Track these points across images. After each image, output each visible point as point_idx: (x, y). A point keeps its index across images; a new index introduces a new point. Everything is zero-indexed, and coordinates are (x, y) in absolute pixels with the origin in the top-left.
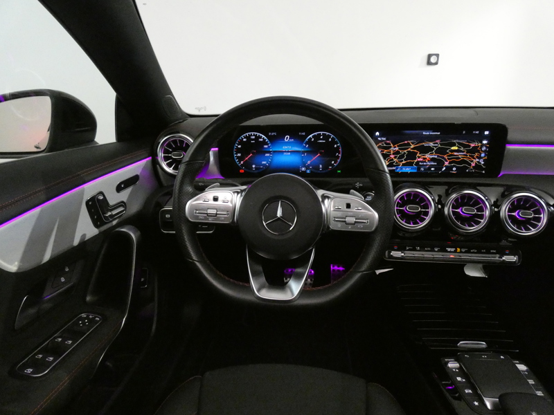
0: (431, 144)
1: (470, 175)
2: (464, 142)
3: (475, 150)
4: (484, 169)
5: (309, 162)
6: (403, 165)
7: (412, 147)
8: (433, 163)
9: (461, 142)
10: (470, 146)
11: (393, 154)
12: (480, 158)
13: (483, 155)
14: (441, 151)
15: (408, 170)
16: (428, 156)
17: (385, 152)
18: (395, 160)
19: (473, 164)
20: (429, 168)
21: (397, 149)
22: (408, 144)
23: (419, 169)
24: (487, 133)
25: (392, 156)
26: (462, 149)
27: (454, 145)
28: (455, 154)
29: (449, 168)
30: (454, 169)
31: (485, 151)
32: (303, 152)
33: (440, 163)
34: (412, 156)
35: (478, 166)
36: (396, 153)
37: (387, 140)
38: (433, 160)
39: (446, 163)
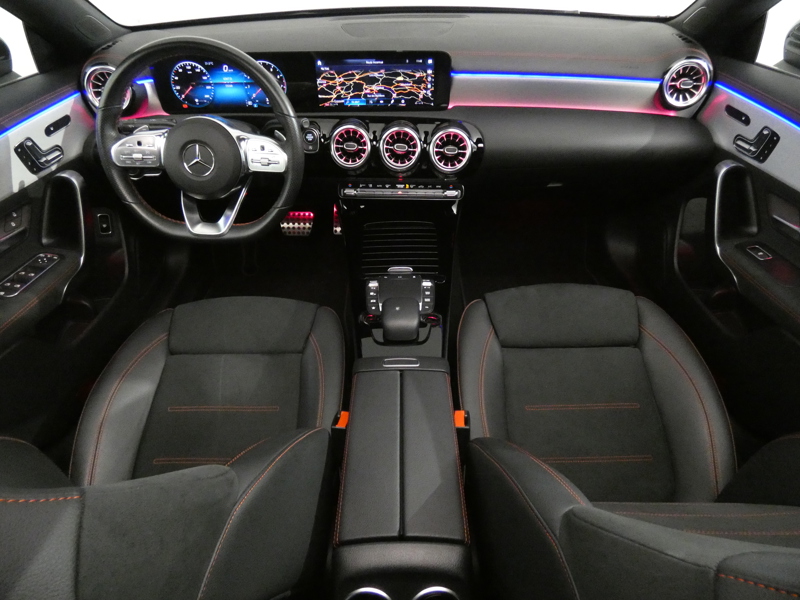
0: (376, 74)
1: (420, 108)
2: (409, 72)
3: (420, 81)
4: (431, 101)
5: (254, 95)
6: (352, 97)
7: (357, 77)
8: (381, 96)
9: (406, 71)
10: (415, 76)
11: (340, 85)
12: (426, 89)
13: (429, 86)
14: (387, 82)
15: (357, 103)
16: (375, 87)
17: (331, 83)
18: (342, 92)
19: (421, 96)
20: (378, 101)
21: (342, 80)
22: (353, 75)
23: (368, 102)
24: (430, 61)
25: (339, 88)
26: (408, 79)
27: (399, 75)
28: (402, 85)
29: (398, 101)
30: (403, 101)
31: (431, 82)
32: (246, 84)
33: (388, 95)
34: (358, 87)
35: (425, 98)
36: (343, 84)
37: (331, 69)
38: (380, 91)
39: (394, 96)
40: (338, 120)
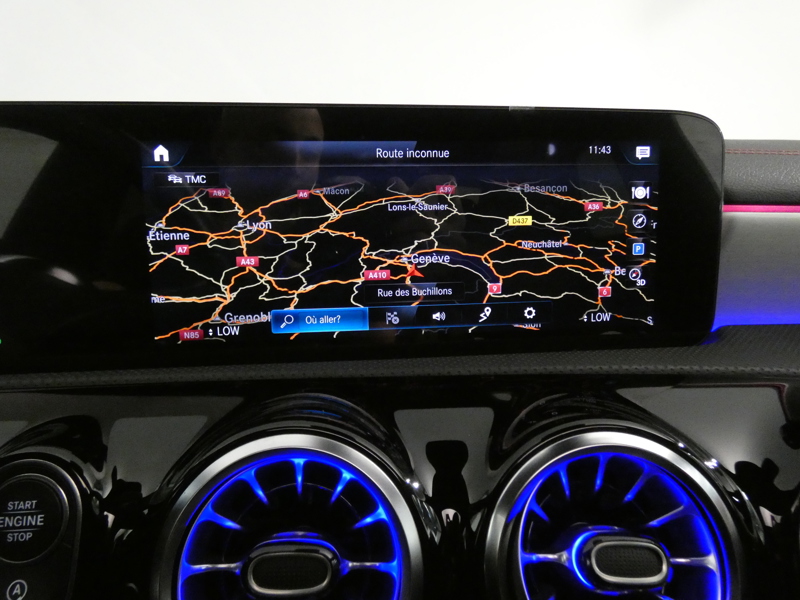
0: (419, 203)
1: (596, 339)
2: (557, 194)
3: (597, 234)
4: (647, 310)
6: (306, 301)
7: (335, 215)
8: (436, 291)
9: (543, 191)
10: (580, 211)
11: (252, 251)
12: (627, 260)
13: (638, 248)
14: (469, 234)
15: (328, 322)
16: (407, 258)
17: (211, 239)
18: (265, 278)
19: (605, 291)
20: (424, 314)
21: (264, 226)
22: (315, 206)
23: (376, 317)
24: (643, 152)
25: (248, 262)
26: (551, 224)
27: (516, 206)
28: (527, 245)
29: (506, 311)
30: (530, 312)
31: (645, 234)
33: (464, 286)
34: (336, 258)
35: (622, 298)
36: (264, 246)
37: (213, 182)
38: (432, 274)
39: (494, 289)
40: (232, 402)
